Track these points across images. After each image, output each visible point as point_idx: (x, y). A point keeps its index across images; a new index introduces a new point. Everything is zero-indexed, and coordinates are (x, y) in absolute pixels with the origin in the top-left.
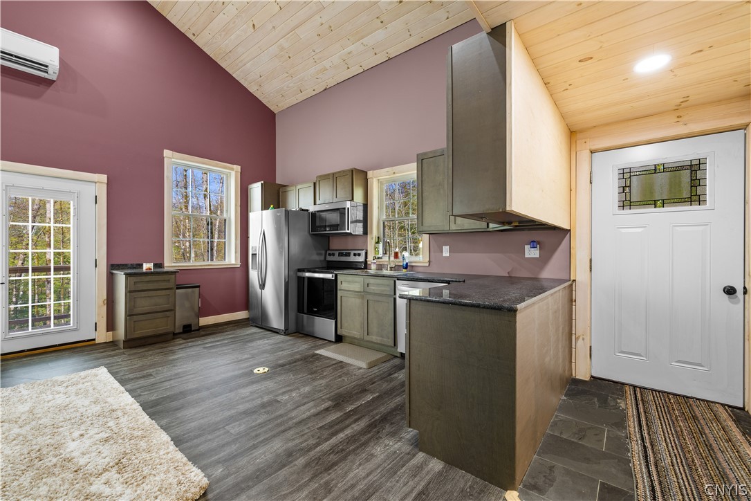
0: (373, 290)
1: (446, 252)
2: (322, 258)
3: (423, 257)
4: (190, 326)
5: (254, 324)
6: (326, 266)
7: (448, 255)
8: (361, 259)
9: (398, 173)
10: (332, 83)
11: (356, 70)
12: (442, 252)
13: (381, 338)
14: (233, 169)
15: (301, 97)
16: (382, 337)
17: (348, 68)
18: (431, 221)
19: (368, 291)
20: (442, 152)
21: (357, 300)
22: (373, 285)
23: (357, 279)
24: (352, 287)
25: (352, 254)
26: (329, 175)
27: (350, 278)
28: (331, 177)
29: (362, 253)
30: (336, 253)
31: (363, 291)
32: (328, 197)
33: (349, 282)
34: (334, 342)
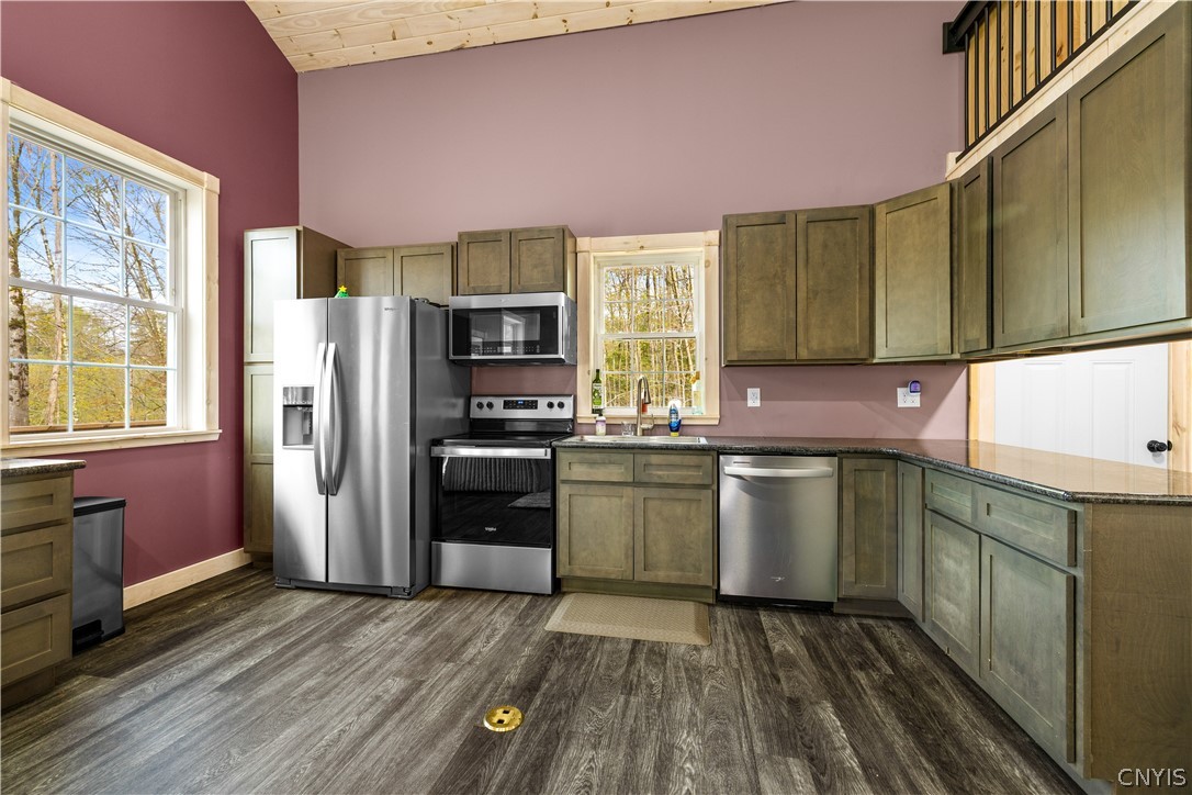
0: (660, 477)
1: (754, 399)
2: (458, 413)
3: (707, 408)
4: (95, 626)
5: (294, 584)
6: (467, 430)
7: (758, 404)
8: (567, 414)
9: (649, 248)
10: (480, 37)
11: (550, 26)
12: (745, 398)
13: (679, 573)
14: (200, 182)
15: (387, 50)
16: (682, 569)
17: (536, 16)
18: (755, 339)
19: (646, 479)
20: (781, 219)
21: (615, 501)
22: (659, 466)
23: (616, 457)
24: (601, 474)
25: (543, 402)
26: (497, 233)
27: (596, 456)
28: (505, 238)
29: (568, 402)
30: (499, 403)
31: (631, 480)
32: (494, 281)
33: (592, 463)
34: (549, 595)
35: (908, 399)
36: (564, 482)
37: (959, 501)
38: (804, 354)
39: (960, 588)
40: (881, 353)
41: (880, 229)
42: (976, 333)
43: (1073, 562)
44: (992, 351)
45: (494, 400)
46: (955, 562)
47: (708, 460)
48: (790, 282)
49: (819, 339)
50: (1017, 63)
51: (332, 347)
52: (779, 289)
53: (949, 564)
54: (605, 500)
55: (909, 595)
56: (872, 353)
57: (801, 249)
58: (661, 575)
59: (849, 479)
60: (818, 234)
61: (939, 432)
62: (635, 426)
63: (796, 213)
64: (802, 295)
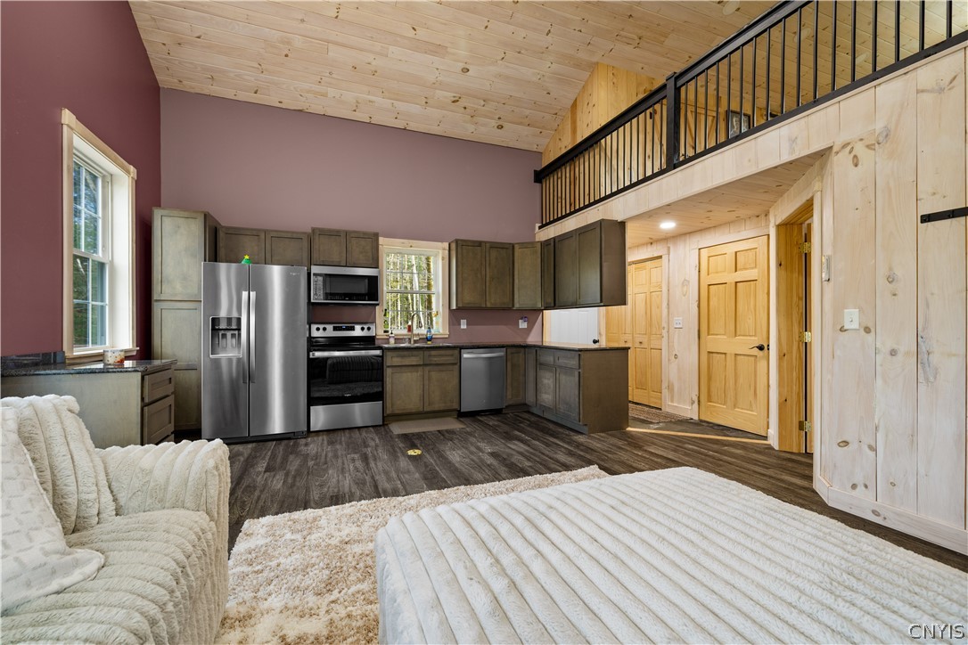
0: (436, 361)
1: (464, 325)
3: (443, 329)
7: (465, 327)
9: (415, 247)
10: (317, 107)
12: (460, 325)
13: (444, 405)
14: (128, 173)
16: (445, 403)
17: (355, 111)
18: (469, 298)
19: (428, 363)
20: (480, 244)
21: (415, 374)
22: (435, 356)
23: (415, 353)
24: (407, 361)
25: (358, 327)
26: (338, 231)
27: (406, 353)
28: (343, 235)
29: (373, 327)
30: (330, 327)
31: (422, 363)
32: (336, 258)
33: (403, 357)
34: (380, 426)
35: (523, 325)
36: (388, 367)
37: (549, 359)
38: (489, 305)
39: (549, 388)
40: (517, 306)
41: (516, 254)
42: (550, 300)
43: (580, 368)
44: (555, 305)
45: (328, 326)
46: (547, 380)
47: (457, 352)
48: (483, 272)
49: (493, 300)
50: (559, 200)
51: (253, 294)
52: (479, 275)
53: (546, 381)
54: (409, 374)
55: (530, 399)
56: (513, 306)
57: (487, 259)
58: (437, 407)
59: (509, 357)
60: (494, 253)
61: (532, 339)
62: (410, 339)
63: (486, 242)
64: (488, 279)
